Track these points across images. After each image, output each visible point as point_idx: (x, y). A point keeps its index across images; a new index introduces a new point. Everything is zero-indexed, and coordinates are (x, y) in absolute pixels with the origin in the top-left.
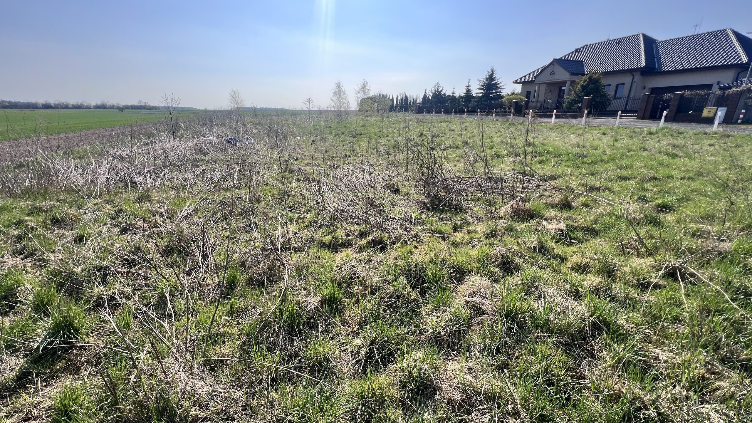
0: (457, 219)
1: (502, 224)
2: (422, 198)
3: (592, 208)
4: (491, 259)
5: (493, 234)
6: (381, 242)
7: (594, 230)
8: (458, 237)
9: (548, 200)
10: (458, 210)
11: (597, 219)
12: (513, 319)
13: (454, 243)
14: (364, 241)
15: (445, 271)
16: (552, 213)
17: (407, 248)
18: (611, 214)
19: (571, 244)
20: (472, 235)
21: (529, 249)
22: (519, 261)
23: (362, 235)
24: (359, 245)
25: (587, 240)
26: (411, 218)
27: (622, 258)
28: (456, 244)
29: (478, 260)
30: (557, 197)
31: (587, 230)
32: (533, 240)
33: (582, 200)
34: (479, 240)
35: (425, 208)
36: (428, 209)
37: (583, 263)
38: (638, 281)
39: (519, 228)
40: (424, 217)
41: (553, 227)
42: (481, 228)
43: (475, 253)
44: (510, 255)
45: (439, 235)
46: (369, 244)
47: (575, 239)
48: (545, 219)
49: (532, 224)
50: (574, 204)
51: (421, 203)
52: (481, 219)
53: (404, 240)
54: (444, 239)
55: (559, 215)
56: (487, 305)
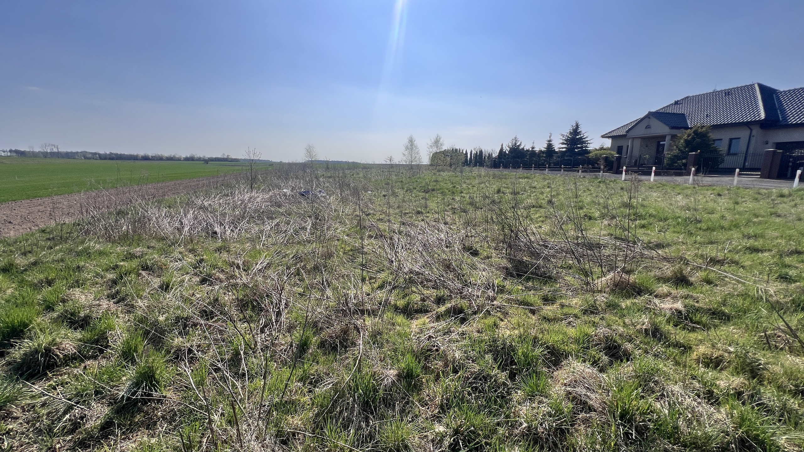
0: (546, 289)
1: (603, 298)
2: (504, 263)
3: (717, 285)
4: (593, 341)
5: (591, 310)
6: (461, 311)
7: (723, 314)
8: (549, 310)
9: (658, 273)
10: (547, 279)
11: (725, 300)
12: (629, 421)
13: (545, 318)
14: (442, 309)
15: (538, 351)
16: (664, 288)
17: (490, 321)
18: (744, 295)
19: (693, 330)
20: (566, 310)
21: (639, 331)
22: (629, 346)
23: (440, 301)
24: (437, 312)
25: (716, 326)
26: (493, 285)
27: (769, 354)
28: (548, 320)
29: (577, 341)
30: (668, 270)
31: (714, 313)
32: (644, 321)
33: (701, 274)
34: (576, 316)
35: (508, 274)
36: (512, 276)
37: (715, 356)
38: (797, 386)
39: (623, 305)
40: (508, 284)
41: (667, 305)
42: (576, 301)
43: (572, 332)
44: (617, 338)
45: (527, 307)
46: (448, 312)
47: (698, 323)
48: (656, 296)
49: (639, 300)
50: (692, 279)
51: (503, 268)
52: (576, 292)
53: (487, 311)
54: (533, 312)
55: (674, 292)
56: (594, 399)
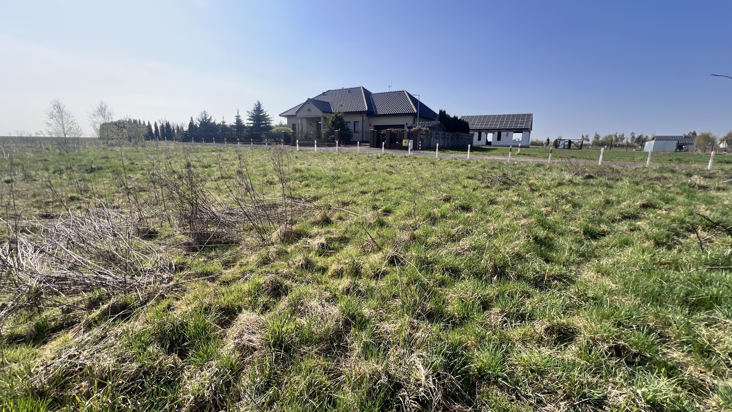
0: (228, 254)
1: (274, 249)
2: (185, 239)
3: (344, 220)
4: (263, 288)
5: (265, 261)
6: (125, 306)
7: (346, 238)
8: (228, 273)
9: (312, 219)
10: (229, 244)
11: (347, 229)
12: (280, 346)
13: (224, 282)
14: (96, 313)
15: (209, 320)
16: (315, 230)
17: (164, 304)
18: (356, 223)
19: (331, 255)
20: (244, 268)
21: (297, 268)
22: (288, 282)
23: (93, 304)
24: (87, 320)
25: (342, 248)
26: (171, 266)
27: (365, 257)
28: (227, 282)
29: (250, 293)
30: (318, 215)
31: (341, 240)
32: (299, 259)
33: (337, 214)
34: (252, 271)
35: (191, 248)
36: (195, 250)
37: (339, 269)
38: (374, 272)
39: (289, 250)
40: (189, 260)
41: (316, 242)
42: (254, 258)
43: (246, 287)
44: (279, 279)
45: (206, 277)
46: (104, 315)
47: (333, 249)
48: (310, 237)
49: (300, 243)
50: (332, 219)
51: (185, 244)
52: (252, 249)
53: (160, 295)
54: (213, 280)
55: (320, 231)
56: (256, 340)
